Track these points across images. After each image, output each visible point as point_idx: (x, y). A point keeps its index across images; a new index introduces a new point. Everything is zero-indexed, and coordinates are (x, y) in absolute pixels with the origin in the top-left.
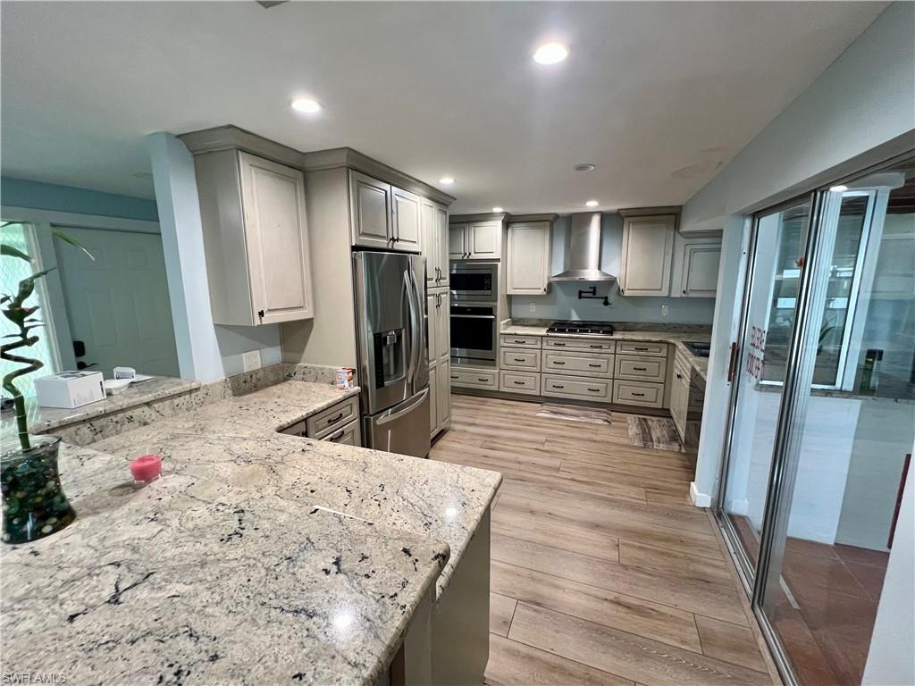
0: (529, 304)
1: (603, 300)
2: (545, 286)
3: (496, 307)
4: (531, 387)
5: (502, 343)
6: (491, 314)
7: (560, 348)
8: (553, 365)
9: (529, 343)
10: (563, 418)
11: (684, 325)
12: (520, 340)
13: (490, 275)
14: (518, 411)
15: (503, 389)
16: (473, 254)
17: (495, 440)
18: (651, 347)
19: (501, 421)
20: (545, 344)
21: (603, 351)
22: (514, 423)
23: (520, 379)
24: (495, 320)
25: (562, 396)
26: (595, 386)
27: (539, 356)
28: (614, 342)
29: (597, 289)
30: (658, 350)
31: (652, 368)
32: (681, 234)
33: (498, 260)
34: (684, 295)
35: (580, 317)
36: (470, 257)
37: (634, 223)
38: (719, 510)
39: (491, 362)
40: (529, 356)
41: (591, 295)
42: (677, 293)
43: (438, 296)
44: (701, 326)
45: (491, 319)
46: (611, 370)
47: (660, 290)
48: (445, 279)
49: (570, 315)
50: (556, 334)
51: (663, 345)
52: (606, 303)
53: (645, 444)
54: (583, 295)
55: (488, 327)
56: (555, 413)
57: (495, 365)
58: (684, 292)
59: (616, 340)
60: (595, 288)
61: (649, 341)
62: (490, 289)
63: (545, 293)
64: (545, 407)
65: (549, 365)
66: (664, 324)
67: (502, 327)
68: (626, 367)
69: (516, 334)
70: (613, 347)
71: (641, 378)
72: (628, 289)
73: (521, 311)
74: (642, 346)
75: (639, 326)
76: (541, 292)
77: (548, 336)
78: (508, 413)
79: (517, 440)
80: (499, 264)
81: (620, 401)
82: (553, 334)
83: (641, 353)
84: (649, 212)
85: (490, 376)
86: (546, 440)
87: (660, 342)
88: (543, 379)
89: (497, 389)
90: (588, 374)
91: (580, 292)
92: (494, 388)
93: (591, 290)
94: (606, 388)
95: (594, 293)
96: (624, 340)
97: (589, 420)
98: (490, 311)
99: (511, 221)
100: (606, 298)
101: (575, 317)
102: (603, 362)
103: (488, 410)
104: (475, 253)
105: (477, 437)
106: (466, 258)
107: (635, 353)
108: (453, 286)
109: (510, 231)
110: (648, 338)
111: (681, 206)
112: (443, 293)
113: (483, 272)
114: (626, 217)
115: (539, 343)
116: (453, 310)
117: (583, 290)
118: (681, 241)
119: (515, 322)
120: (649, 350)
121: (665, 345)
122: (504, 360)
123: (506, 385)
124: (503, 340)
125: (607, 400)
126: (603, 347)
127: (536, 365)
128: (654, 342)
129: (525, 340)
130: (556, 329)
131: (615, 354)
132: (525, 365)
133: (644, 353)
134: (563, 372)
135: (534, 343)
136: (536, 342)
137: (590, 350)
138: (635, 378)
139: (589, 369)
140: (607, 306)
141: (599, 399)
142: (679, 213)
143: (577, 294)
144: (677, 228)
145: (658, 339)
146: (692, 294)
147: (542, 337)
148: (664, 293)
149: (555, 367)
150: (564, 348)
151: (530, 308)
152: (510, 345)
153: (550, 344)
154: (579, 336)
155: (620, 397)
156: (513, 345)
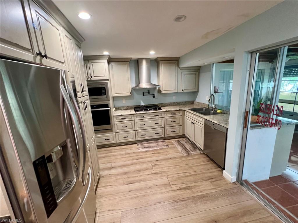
0: (122, 100)
1: (153, 96)
2: (131, 91)
3: (110, 103)
4: (131, 138)
5: (115, 120)
6: (108, 107)
7: (143, 118)
8: (140, 126)
9: (128, 118)
10: (151, 149)
11: (181, 102)
12: (124, 117)
13: (105, 88)
14: (129, 152)
15: (118, 141)
16: (93, 77)
17: (129, 176)
18: (177, 112)
19: (125, 161)
20: (135, 118)
21: (160, 117)
22: (132, 160)
23: (126, 135)
24: (110, 110)
25: (145, 138)
27: (133, 124)
28: (163, 112)
29: (150, 91)
30: (179, 113)
31: (177, 120)
32: (179, 68)
33: (108, 80)
34: (183, 91)
35: (144, 103)
36: (92, 79)
37: (164, 63)
38: (240, 181)
39: (111, 130)
40: (128, 124)
41: (148, 94)
42: (180, 91)
43: (84, 102)
44: (186, 102)
45: (108, 110)
46: (163, 124)
47: (175, 90)
48: (86, 91)
49: (140, 103)
50: (140, 113)
51: (180, 111)
52: (154, 97)
53: (188, 154)
54: (145, 94)
55: (107, 113)
56: (146, 148)
58: (183, 90)
59: (164, 112)
60: (149, 91)
61: (176, 110)
62: (105, 95)
63: (131, 95)
64: (140, 146)
65: (138, 126)
66: (175, 103)
68: (169, 121)
69: (121, 115)
70: (163, 115)
71: (174, 125)
72: (164, 91)
73: (119, 104)
74: (173, 113)
75: (167, 104)
76: (129, 94)
77: (136, 114)
78: (126, 154)
79: (140, 171)
80: (109, 82)
81: (168, 136)
82: (138, 113)
83: (173, 115)
84: (167, 59)
85: (110, 137)
86: (152, 166)
88: (136, 133)
89: (115, 142)
90: (155, 127)
91: (143, 93)
93: (148, 92)
94: (162, 132)
95: (149, 93)
96: (167, 111)
97: (161, 147)
99: (111, 61)
100: (154, 95)
101: (142, 104)
102: (159, 121)
103: (115, 155)
104: (95, 76)
105: (118, 177)
106: (89, 79)
107: (171, 116)
108: (90, 95)
111: (180, 57)
112: (86, 100)
113: (100, 86)
114: (160, 61)
116: (92, 107)
117: (145, 92)
118: (180, 71)
119: (117, 109)
120: (176, 114)
121: (181, 111)
122: (117, 128)
123: (120, 139)
124: (115, 119)
125: (163, 136)
126: (160, 115)
127: (133, 128)
128: (177, 110)
129: (126, 117)
130: (138, 110)
131: (164, 117)
132: (128, 128)
133: (174, 115)
134: (145, 128)
135: (130, 118)
136: (131, 117)
137: (154, 117)
138: (172, 125)
139: (155, 125)
140: (154, 98)
141: (160, 137)
142: (179, 60)
143: (142, 94)
144: (178, 66)
145: (179, 109)
146: (185, 91)
147: (134, 114)
148: (176, 91)
149: (141, 127)
150: (144, 118)
151: (123, 102)
152: (119, 121)
153: (138, 117)
154: (150, 112)
155: (167, 134)
156: (121, 120)
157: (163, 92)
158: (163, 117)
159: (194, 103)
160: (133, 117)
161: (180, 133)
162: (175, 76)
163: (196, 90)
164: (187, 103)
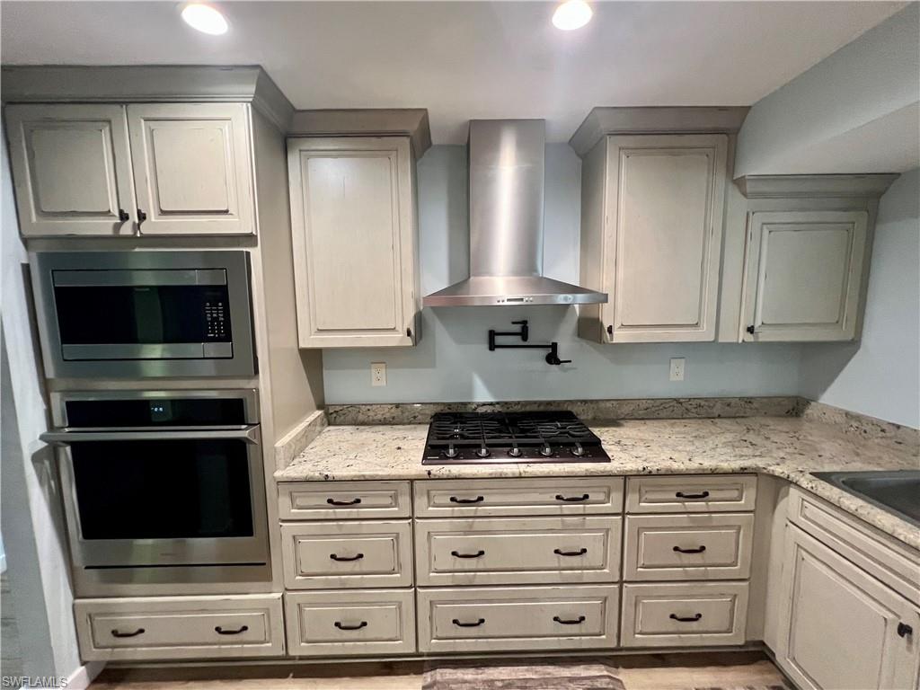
1: (544, 353)
2: (409, 322)
3: (256, 394)
4: (387, 635)
5: (286, 509)
6: (238, 421)
7: (471, 510)
8: (450, 563)
9: (375, 501)
12: (343, 495)
13: (224, 289)
15: (300, 649)
16: (152, 216)
18: (722, 487)
20: (421, 502)
21: (590, 508)
23: (353, 614)
25: (482, 645)
26: (569, 607)
27: (405, 542)
28: (620, 481)
29: (530, 325)
30: (735, 494)
31: (719, 544)
32: (740, 183)
33: (250, 239)
34: (750, 338)
35: (495, 396)
36: (146, 229)
37: (630, 151)
39: (258, 569)
41: (517, 340)
42: (732, 334)
46: (614, 559)
47: (698, 325)
49: (470, 389)
50: (455, 470)
51: (746, 479)
52: (553, 358)
54: (499, 340)
55: (233, 466)
57: (269, 578)
58: (749, 329)
59: (626, 476)
60: (524, 323)
61: (714, 473)
62: (226, 336)
63: (409, 342)
65: (437, 558)
66: (677, 400)
67: (281, 459)
69: (327, 479)
70: (620, 496)
71: (695, 572)
72: (624, 327)
74: (693, 487)
76: (398, 339)
77: (430, 477)
80: (256, 254)
81: (640, 639)
82: (443, 469)
83: (690, 505)
85: (252, 615)
87: (743, 472)
88: (423, 605)
89: (281, 652)
90: (554, 576)
91: (492, 335)
92: (271, 649)
93: (517, 328)
94: (603, 612)
95: (524, 334)
96: (650, 474)
98: (234, 411)
100: (554, 346)
101: (482, 395)
102: (587, 539)
104: (164, 213)
106: (127, 230)
107: (677, 506)
109: (294, 159)
110: (708, 464)
111: (746, 110)
113: (196, 279)
114: (613, 134)
115: (405, 500)
117: (498, 329)
118: (739, 204)
119: (336, 417)
120: (712, 495)
121: (754, 479)
122: (297, 562)
123: (308, 636)
124: (288, 500)
125: (606, 641)
126: (592, 497)
127: (400, 566)
128: (726, 474)
129: (357, 495)
130: (446, 447)
131: (623, 514)
132: (365, 569)
133: (699, 505)
134: (481, 577)
135: (388, 501)
136: (395, 498)
137: (554, 509)
138: (677, 572)
139: (556, 565)
140: (554, 367)
141: (585, 643)
142: (737, 131)
143: (485, 337)
144: (731, 167)
145: (736, 464)
146: (765, 336)
147: (412, 481)
148: (705, 334)
149: (458, 567)
150: (481, 510)
151: (374, 377)
152: (309, 513)
153: (437, 501)
154: (523, 468)
155: (639, 628)
156: (323, 513)
157: (619, 336)
158: (620, 511)
159: (811, 411)
160: (408, 499)
161: (729, 631)
162: (706, 231)
163: (846, 334)
164: (755, 405)
